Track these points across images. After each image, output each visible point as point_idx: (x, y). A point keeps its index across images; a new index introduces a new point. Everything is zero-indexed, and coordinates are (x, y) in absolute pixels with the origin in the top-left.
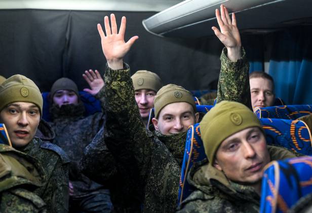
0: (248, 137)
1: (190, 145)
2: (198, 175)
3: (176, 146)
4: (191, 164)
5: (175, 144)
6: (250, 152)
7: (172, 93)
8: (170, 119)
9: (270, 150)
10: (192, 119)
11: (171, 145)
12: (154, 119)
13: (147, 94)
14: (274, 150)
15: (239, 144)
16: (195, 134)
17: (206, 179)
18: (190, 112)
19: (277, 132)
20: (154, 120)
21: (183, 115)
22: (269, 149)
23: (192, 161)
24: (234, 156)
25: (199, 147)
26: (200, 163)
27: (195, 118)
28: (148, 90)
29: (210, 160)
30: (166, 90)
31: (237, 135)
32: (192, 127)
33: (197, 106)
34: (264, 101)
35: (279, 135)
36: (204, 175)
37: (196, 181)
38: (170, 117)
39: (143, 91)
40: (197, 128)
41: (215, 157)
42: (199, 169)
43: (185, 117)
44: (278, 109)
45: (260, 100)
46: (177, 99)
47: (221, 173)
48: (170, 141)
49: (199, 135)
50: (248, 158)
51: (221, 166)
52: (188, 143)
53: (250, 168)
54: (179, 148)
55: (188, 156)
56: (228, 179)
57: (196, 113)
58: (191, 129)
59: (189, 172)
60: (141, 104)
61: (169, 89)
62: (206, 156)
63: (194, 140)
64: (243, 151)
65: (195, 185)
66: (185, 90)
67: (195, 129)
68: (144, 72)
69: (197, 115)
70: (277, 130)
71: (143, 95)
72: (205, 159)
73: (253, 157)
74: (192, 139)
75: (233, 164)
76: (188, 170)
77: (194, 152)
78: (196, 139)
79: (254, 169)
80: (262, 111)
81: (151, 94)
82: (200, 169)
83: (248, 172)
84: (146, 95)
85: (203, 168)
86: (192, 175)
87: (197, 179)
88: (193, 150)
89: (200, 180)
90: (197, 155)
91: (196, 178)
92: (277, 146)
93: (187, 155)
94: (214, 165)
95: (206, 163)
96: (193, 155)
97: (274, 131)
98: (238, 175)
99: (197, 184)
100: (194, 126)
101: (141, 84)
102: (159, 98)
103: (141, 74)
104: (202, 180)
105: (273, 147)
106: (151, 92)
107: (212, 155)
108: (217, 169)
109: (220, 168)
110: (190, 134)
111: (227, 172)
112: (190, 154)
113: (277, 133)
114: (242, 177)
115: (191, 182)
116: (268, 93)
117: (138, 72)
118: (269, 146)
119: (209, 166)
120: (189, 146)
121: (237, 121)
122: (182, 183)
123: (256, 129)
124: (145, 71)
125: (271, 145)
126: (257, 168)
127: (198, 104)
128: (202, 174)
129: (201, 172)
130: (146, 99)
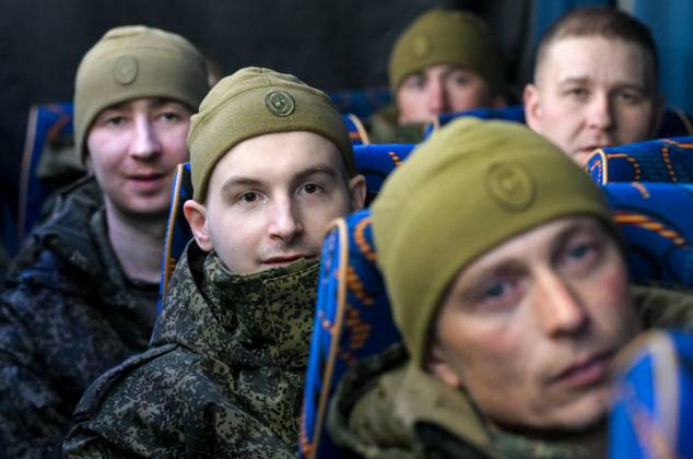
0: (557, 255)
1: (335, 294)
2: (368, 408)
3: (280, 314)
4: (340, 366)
5: (276, 306)
6: (564, 313)
7: (258, 97)
8: (250, 197)
9: (646, 305)
10: (338, 197)
11: (258, 314)
12: (189, 203)
13: (157, 118)
14: (661, 304)
15: (524, 284)
16: (353, 252)
17: (399, 422)
18: (328, 171)
19: (668, 234)
20: (191, 209)
21: (302, 183)
22: (639, 301)
23: (346, 356)
24: (503, 330)
25: (369, 302)
26: (375, 362)
27: (350, 195)
28: (160, 101)
29: (414, 346)
30: (234, 90)
31: (515, 249)
32: (341, 224)
33: (356, 147)
34: (611, 129)
35: (674, 246)
36: (392, 406)
37: (364, 434)
38: (251, 191)
39: (141, 106)
40: (361, 227)
41: (432, 336)
42: (371, 388)
43: (311, 189)
44: (671, 149)
45: (593, 127)
46: (276, 121)
47: (457, 399)
48: (255, 297)
49: (370, 257)
50: (559, 334)
51: (454, 367)
52: (326, 287)
53: (568, 373)
54: (292, 322)
55: (329, 336)
56: (484, 417)
57: (352, 176)
58: (337, 235)
59: (335, 401)
60: (135, 157)
61: (246, 85)
62: (395, 335)
63: (348, 274)
64: (537, 309)
65: (360, 448)
66: (306, 86)
67: (351, 231)
68: (135, 34)
69: (360, 183)
70: (669, 225)
71: (140, 121)
72: (395, 346)
73: (578, 332)
74: (342, 272)
75: (501, 360)
76: (332, 392)
77: (350, 323)
78: (357, 272)
79: (582, 377)
80: (610, 161)
81: (170, 116)
82: (376, 385)
83: (558, 389)
84: (151, 121)
85: (387, 381)
86: (346, 411)
87: (367, 426)
88: (347, 315)
89: (376, 427)
90: (362, 333)
91: (361, 421)
92: (670, 288)
93: (325, 334)
94: (428, 364)
95: (398, 361)
96: (346, 334)
97: (655, 232)
98: (522, 401)
99: (367, 444)
100: (348, 221)
101: (128, 80)
102: (205, 120)
103: (126, 42)
104: (386, 426)
105: (656, 292)
106: (169, 109)
107: (420, 325)
108: (441, 381)
109: (451, 378)
110: (334, 254)
111: (480, 393)
112: (335, 331)
113: (671, 239)
114: (538, 410)
115: (344, 436)
116: (626, 96)
117: (112, 32)
118: (639, 290)
119: (412, 372)
120: (330, 298)
121: (512, 193)
122: (310, 442)
123: (587, 223)
124: (140, 29)
125: (647, 284)
126: (594, 372)
127: (359, 141)
128: (382, 405)
129: (382, 395)
130: (152, 137)
